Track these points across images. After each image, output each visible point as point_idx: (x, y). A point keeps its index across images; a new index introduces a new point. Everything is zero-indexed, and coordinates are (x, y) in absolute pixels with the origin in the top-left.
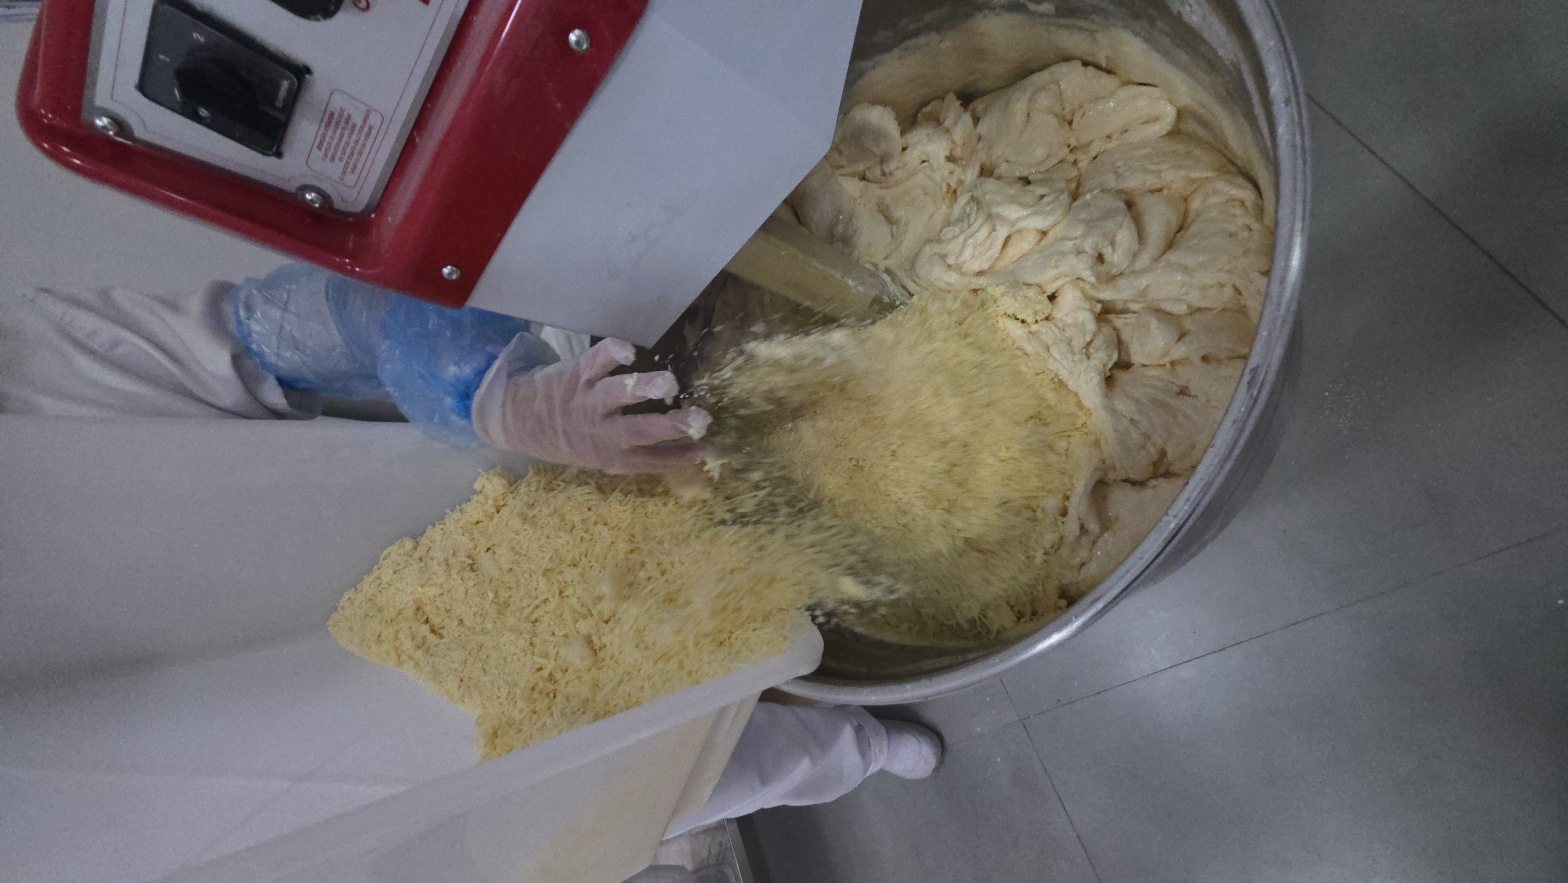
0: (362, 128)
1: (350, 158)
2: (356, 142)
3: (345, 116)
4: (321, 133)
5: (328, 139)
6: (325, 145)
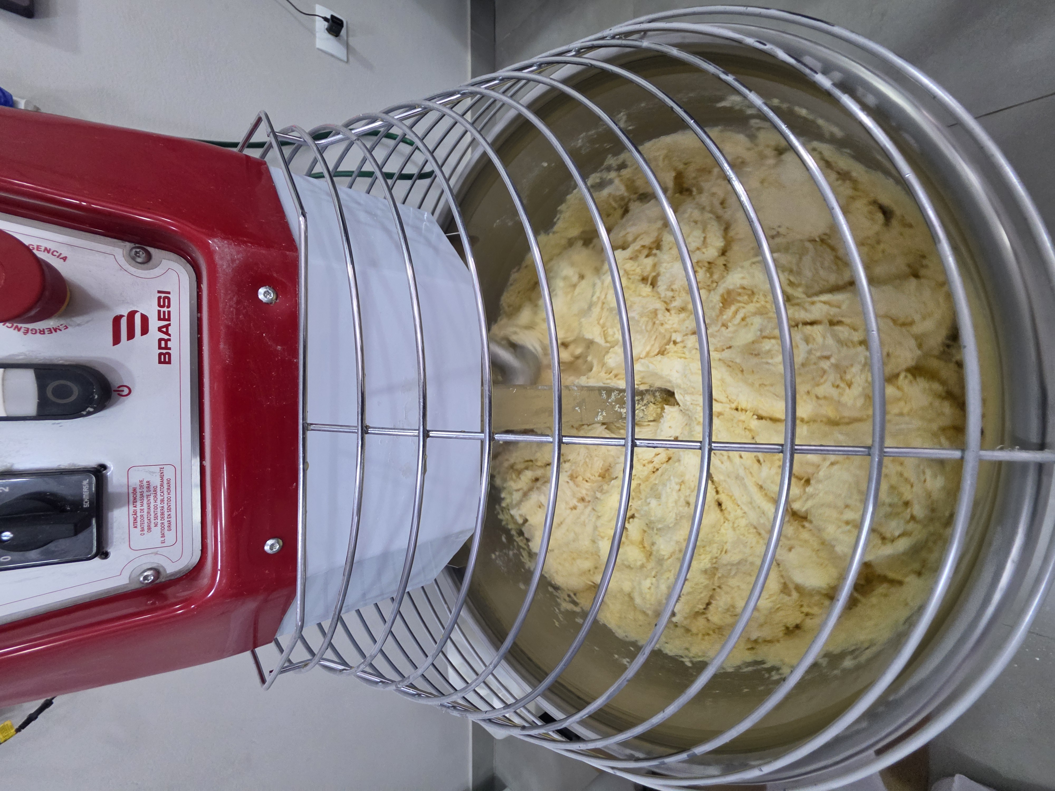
0: (162, 485)
1: (162, 518)
2: (162, 501)
3: (145, 483)
4: (131, 512)
5: (139, 514)
6: (139, 520)
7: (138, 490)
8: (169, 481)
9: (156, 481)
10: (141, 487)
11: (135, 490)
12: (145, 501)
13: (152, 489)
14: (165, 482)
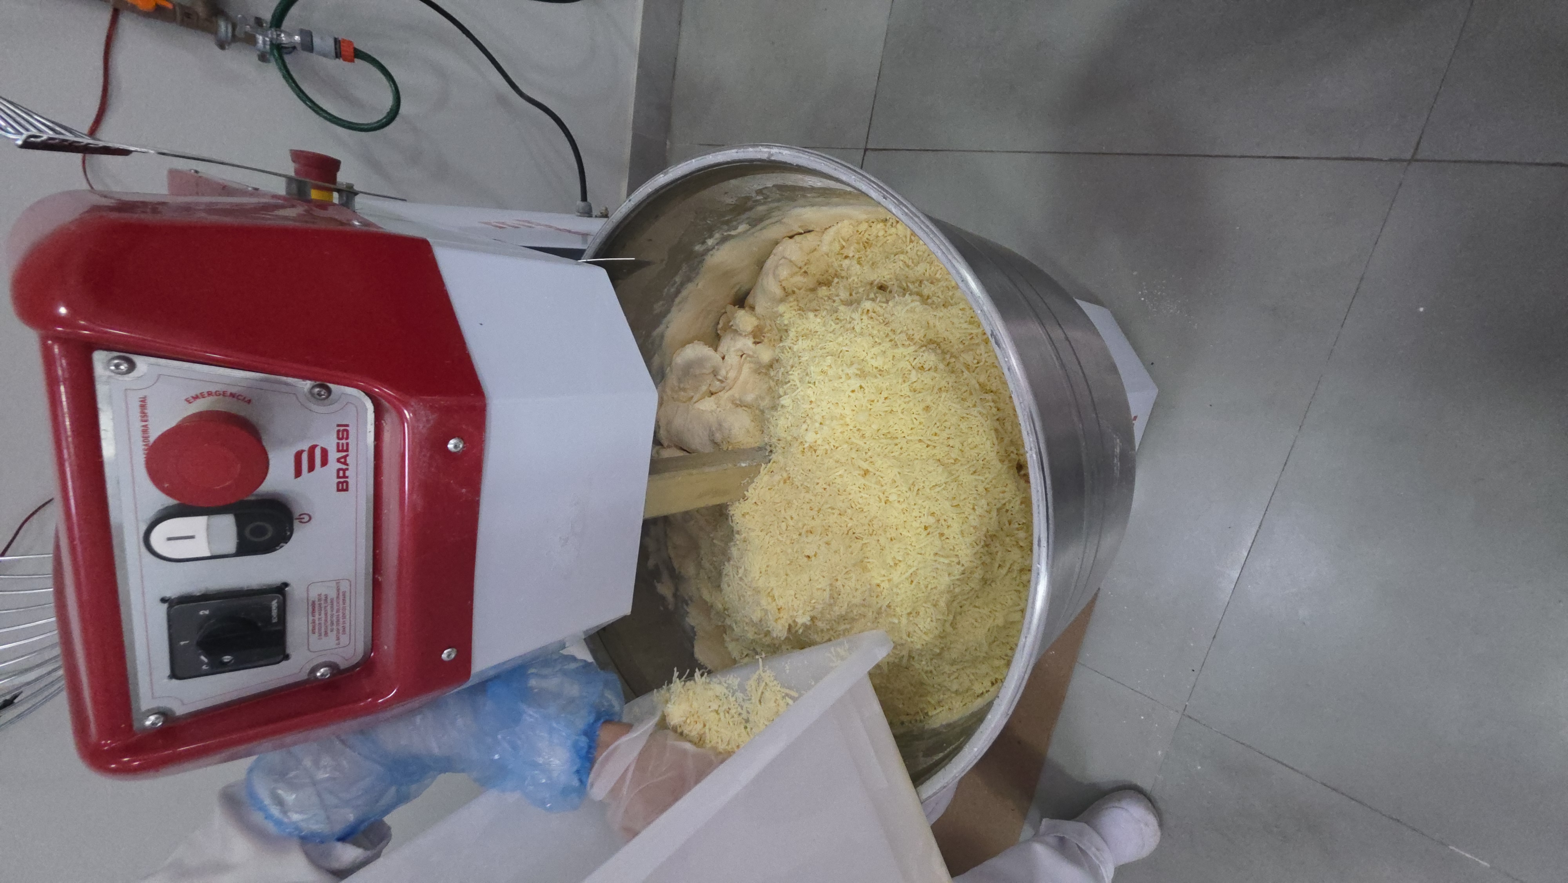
0: (338, 597)
1: (338, 624)
2: (338, 611)
3: (323, 597)
4: (310, 621)
5: (317, 622)
6: (317, 628)
7: (317, 603)
8: (344, 594)
9: (332, 594)
10: (320, 600)
11: (314, 602)
12: (323, 612)
13: (329, 601)
14: (341, 594)
